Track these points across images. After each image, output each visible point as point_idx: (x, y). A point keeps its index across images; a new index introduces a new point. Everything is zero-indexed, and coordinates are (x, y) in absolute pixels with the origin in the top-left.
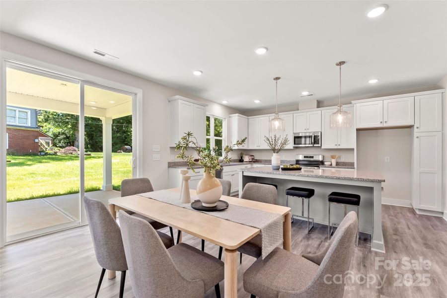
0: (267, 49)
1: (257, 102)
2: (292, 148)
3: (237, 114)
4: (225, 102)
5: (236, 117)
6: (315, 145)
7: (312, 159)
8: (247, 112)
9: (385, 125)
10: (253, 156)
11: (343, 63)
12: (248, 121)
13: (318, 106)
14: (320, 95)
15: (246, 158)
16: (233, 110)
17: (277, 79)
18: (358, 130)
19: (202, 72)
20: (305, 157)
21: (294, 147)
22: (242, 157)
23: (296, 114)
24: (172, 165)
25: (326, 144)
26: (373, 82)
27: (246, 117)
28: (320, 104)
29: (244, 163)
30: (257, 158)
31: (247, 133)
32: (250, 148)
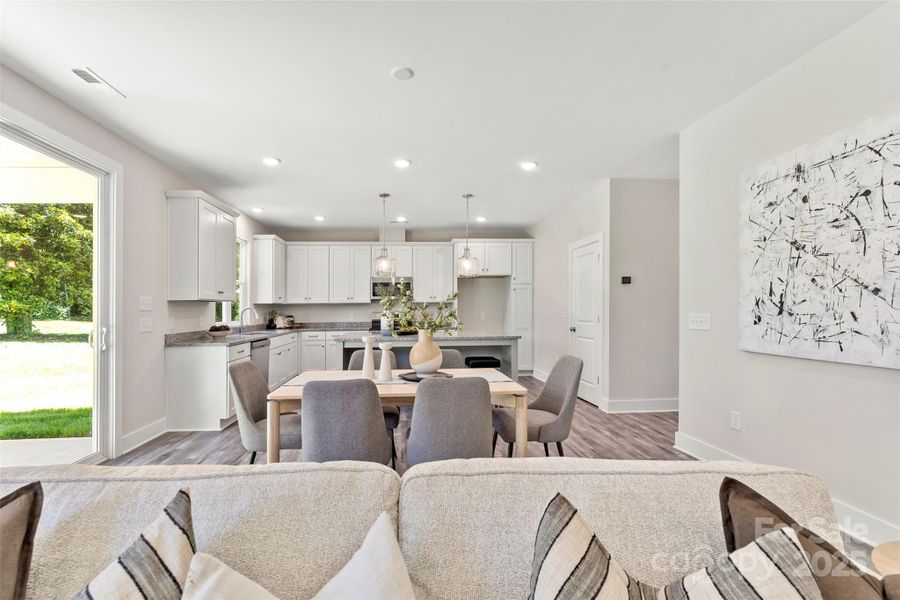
0: (411, 162)
1: (320, 219)
2: (369, 301)
3: (273, 236)
4: (257, 211)
5: (268, 241)
8: (287, 233)
9: (487, 274)
10: (292, 317)
11: (471, 195)
12: (286, 249)
13: (407, 240)
15: (280, 322)
16: (265, 227)
17: (386, 195)
19: (280, 161)
21: (372, 301)
22: (271, 320)
24: (172, 341)
25: (419, 296)
26: (481, 220)
27: (283, 241)
28: (408, 236)
29: (279, 332)
30: (298, 320)
31: (283, 273)
32: (289, 302)
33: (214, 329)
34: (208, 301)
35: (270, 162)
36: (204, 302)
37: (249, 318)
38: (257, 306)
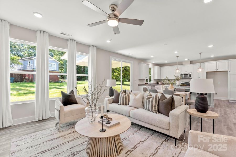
1: (166, 62)
3: (157, 66)
4: (154, 62)
5: (156, 68)
6: (190, 78)
7: (188, 83)
9: (217, 71)
10: (162, 82)
11: (201, 53)
12: (161, 68)
13: (191, 63)
14: (192, 59)
15: (159, 83)
16: (156, 64)
18: (207, 72)
20: (185, 82)
21: (181, 79)
22: (158, 83)
23: (181, 66)
24: (139, 85)
25: (194, 77)
28: (191, 62)
30: (164, 82)
31: (160, 73)
32: (161, 79)
33: (145, 84)
34: (145, 79)
35: (152, 56)
36: (144, 79)
37: (152, 82)
38: (154, 80)
